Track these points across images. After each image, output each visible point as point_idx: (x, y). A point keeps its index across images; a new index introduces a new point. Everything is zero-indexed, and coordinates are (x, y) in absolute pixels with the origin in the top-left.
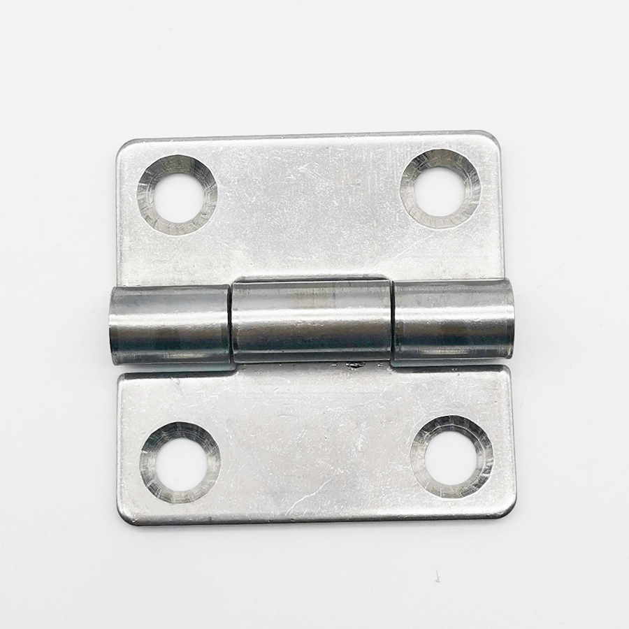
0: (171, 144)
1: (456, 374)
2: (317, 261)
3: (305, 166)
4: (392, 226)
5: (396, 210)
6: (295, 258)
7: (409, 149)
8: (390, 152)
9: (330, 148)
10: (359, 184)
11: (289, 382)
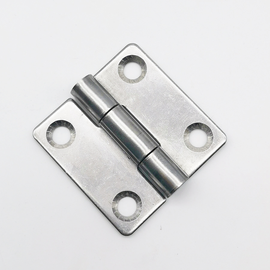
0: (145, 55)
1: (152, 187)
2: (148, 122)
3: (171, 96)
4: (176, 134)
5: (182, 130)
6: (144, 115)
7: (201, 119)
8: (196, 115)
9: (182, 98)
10: (179, 114)
11: (109, 144)
